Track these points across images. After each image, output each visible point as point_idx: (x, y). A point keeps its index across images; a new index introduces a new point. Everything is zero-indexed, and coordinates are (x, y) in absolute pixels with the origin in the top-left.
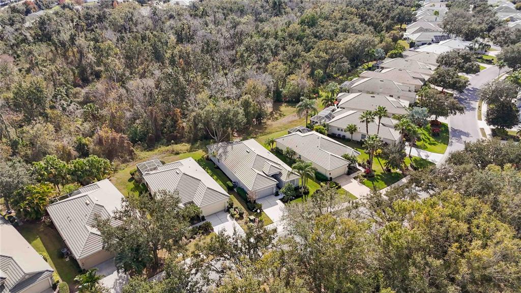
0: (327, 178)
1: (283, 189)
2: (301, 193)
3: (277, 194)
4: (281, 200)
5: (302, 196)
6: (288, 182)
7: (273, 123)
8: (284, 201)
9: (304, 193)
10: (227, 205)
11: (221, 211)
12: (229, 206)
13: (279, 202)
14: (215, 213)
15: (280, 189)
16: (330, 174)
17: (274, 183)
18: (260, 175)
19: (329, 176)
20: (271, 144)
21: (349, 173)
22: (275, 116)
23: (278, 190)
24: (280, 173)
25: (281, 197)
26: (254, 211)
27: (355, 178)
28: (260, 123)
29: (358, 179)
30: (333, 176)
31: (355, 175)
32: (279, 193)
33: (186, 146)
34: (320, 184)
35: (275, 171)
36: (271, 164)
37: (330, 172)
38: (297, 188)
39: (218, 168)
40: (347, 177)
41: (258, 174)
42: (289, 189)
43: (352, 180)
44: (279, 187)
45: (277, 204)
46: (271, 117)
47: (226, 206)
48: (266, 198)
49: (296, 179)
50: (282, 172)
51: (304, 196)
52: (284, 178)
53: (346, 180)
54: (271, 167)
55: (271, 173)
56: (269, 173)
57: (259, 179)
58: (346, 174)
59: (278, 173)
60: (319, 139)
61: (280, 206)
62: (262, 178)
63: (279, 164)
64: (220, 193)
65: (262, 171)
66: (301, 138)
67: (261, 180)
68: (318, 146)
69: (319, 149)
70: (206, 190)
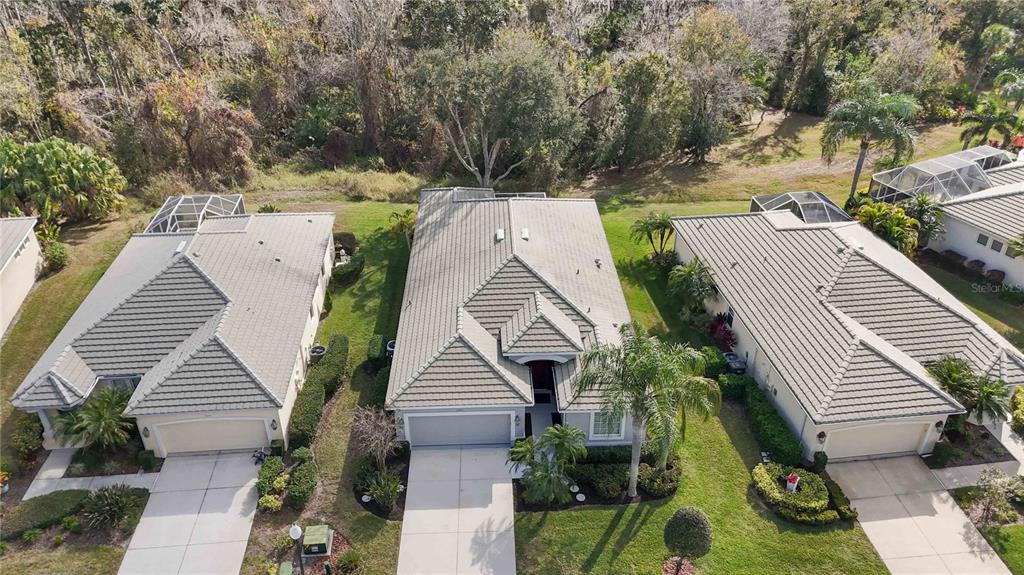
0: (801, 450)
2: (626, 485)
4: (521, 487)
7: (741, 170)
8: (528, 497)
9: (643, 492)
10: (274, 433)
12: (279, 443)
14: (219, 453)
16: (825, 434)
19: (813, 446)
20: (656, 235)
21: (936, 459)
22: (768, 151)
24: (571, 364)
26: (365, 499)
27: (962, 497)
29: (978, 510)
35: (544, 350)
37: (820, 429)
38: (620, 457)
40: (917, 472)
41: (460, 339)
43: (936, 503)
45: (489, 501)
47: (269, 438)
48: (465, 453)
53: (907, 494)
54: (537, 325)
55: (521, 350)
56: (514, 350)
57: (453, 363)
58: (920, 456)
59: (563, 360)
60: (841, 255)
61: (490, 519)
62: (466, 363)
63: (587, 321)
64: (248, 379)
65: (497, 332)
66: (770, 234)
67: (456, 370)
68: (820, 287)
69: (821, 302)
70: (204, 346)
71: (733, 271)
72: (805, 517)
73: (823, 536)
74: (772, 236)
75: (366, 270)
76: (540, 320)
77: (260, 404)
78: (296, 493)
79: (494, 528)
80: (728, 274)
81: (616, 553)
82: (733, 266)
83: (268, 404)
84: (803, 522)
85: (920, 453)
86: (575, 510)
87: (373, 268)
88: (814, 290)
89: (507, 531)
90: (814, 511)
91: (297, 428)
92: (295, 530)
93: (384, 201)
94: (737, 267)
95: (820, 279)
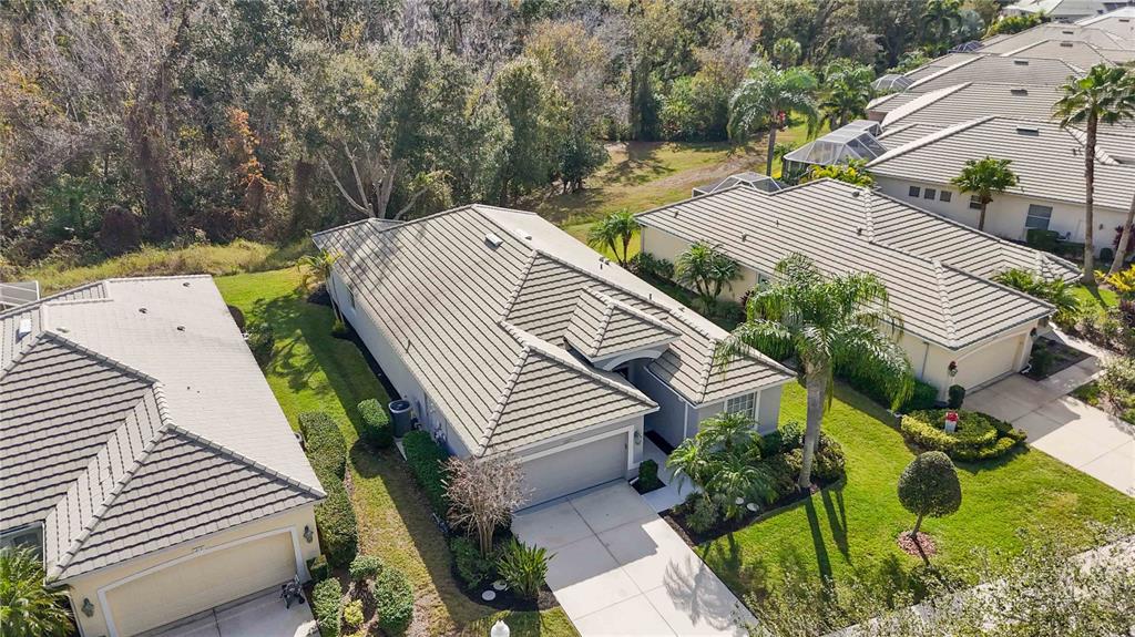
0: (934, 391)
1: (690, 451)
2: (796, 475)
3: (646, 482)
4: (679, 518)
5: (806, 493)
6: (717, 406)
7: (628, 189)
8: (697, 526)
9: (814, 478)
10: (306, 550)
11: (264, 594)
12: (322, 562)
13: (659, 530)
14: (214, 612)
15: (667, 448)
16: (952, 366)
17: (627, 410)
18: (544, 357)
19: (946, 382)
20: (619, 240)
21: (1036, 371)
22: (638, 172)
23: (656, 455)
24: (669, 358)
25: (672, 497)
26: (489, 596)
27: (1084, 396)
28: (579, 191)
29: (1106, 403)
30: (966, 379)
31: (1073, 377)
32: (661, 475)
33: (248, 248)
34: (897, 425)
35: (638, 344)
36: (612, 300)
37: (953, 357)
38: (774, 448)
39: (350, 334)
40: (1033, 388)
41: (533, 352)
42: (729, 449)
43: (1071, 408)
44: (659, 435)
45: (650, 548)
46: (622, 175)
47: (300, 559)
48: (577, 503)
49: (766, 392)
50: (678, 345)
51: (817, 498)
52: (689, 383)
53: (1041, 407)
54: (614, 318)
55: (611, 349)
56: (603, 351)
57: (538, 383)
58: (1020, 373)
59: (655, 355)
60: (859, 198)
61: (671, 563)
62: (554, 379)
63: (658, 308)
64: (254, 473)
65: (561, 341)
66: (765, 200)
67: (546, 389)
68: (860, 230)
69: (871, 243)
70: (156, 444)
71: (746, 243)
72: (986, 452)
73: (1011, 466)
74: (770, 202)
75: (278, 345)
76: (615, 312)
77: (291, 503)
78: (398, 615)
79: (684, 571)
80: (744, 248)
81: (844, 550)
82: (744, 239)
83: (301, 500)
84: (988, 457)
85: (1018, 370)
86: (758, 522)
87: (288, 341)
88: (855, 235)
89: (702, 570)
90: (989, 444)
91: (337, 533)
92: (500, 629)
93: (234, 273)
94: (748, 238)
95: (857, 224)
